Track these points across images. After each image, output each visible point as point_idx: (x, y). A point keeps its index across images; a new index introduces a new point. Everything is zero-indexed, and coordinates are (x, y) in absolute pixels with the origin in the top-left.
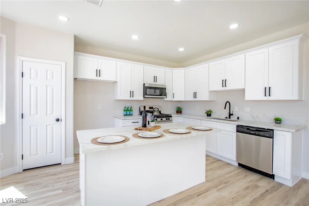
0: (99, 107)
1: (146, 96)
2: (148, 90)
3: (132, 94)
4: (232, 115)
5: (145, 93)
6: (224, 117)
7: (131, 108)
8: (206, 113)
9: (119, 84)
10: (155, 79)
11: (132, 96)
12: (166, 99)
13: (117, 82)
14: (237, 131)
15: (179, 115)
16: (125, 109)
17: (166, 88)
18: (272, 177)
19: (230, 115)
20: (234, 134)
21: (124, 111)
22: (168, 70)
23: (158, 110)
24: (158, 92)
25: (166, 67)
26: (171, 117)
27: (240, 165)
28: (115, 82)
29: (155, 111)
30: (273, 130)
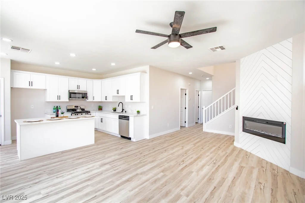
0: (32, 107)
1: (70, 99)
2: (72, 95)
3: (59, 97)
4: (124, 110)
5: (70, 97)
6: (120, 112)
7: (60, 107)
8: (113, 109)
9: (48, 91)
10: (78, 87)
11: (59, 99)
12: (87, 101)
13: (46, 89)
14: (119, 119)
15: (100, 112)
16: (54, 108)
17: (87, 93)
18: (130, 139)
19: (123, 110)
20: (118, 120)
21: (54, 109)
22: (90, 81)
23: (81, 108)
24: (81, 96)
25: (87, 79)
26: (90, 112)
27: (122, 136)
28: (45, 90)
29: (78, 109)
30: (129, 116)
